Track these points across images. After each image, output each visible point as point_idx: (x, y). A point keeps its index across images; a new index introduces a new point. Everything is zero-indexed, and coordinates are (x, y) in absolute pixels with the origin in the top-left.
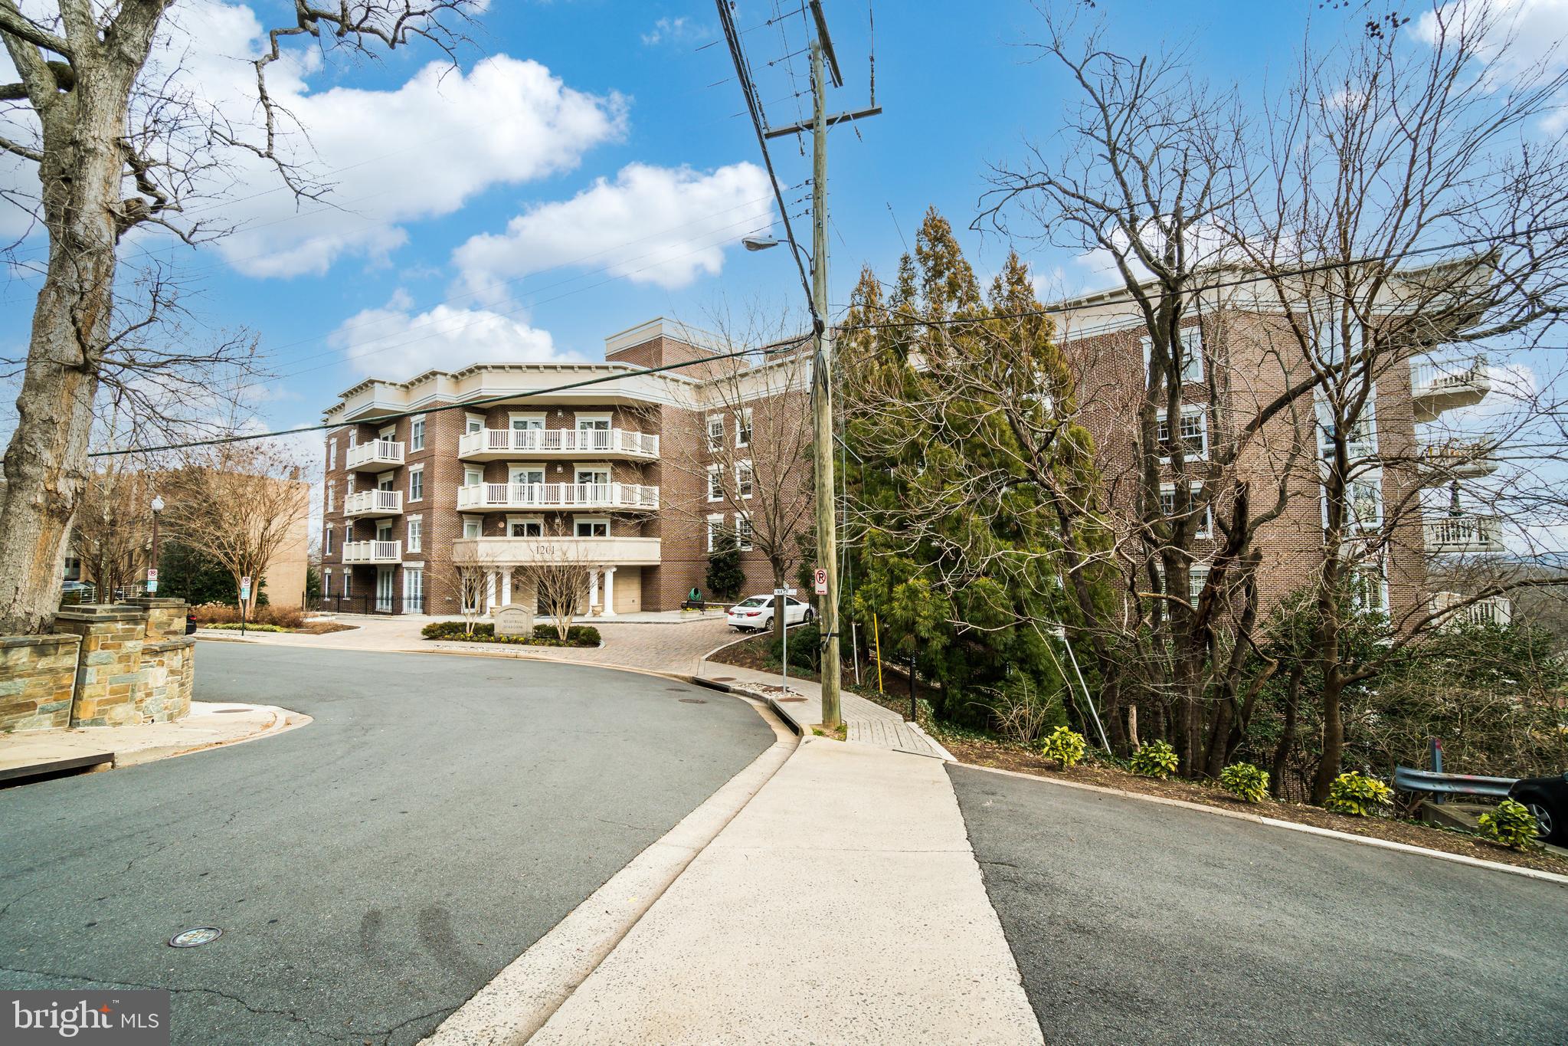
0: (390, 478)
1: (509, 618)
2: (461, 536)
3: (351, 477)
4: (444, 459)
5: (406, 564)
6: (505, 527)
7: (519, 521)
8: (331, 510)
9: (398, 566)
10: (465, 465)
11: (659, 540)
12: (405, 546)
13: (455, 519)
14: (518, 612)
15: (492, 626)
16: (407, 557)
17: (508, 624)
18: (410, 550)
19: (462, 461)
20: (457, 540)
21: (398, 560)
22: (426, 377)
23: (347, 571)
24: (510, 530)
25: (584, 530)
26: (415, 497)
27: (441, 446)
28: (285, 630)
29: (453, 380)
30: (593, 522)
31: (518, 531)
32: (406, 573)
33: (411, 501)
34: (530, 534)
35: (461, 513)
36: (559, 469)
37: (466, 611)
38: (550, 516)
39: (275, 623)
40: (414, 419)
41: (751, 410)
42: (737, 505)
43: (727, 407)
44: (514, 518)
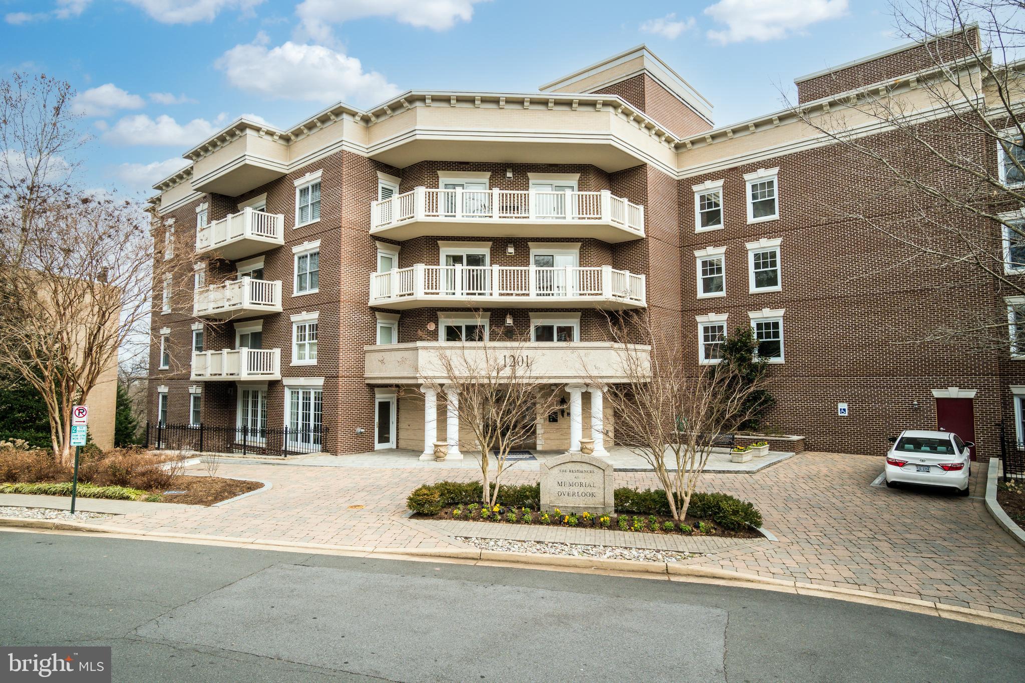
0: (259, 265)
1: (569, 477)
2: (374, 342)
3: (201, 266)
4: (354, 233)
5: (287, 381)
6: (437, 330)
7: (453, 322)
8: (166, 309)
9: (273, 385)
10: (378, 244)
11: (649, 348)
12: (286, 356)
13: (367, 318)
14: (586, 467)
15: (535, 493)
16: (289, 371)
17: (566, 489)
18: (295, 362)
19: (375, 238)
20: (366, 348)
21: (277, 375)
22: (324, 119)
23: (194, 390)
24: (442, 333)
25: (545, 334)
26: (301, 288)
27: (348, 214)
28: (145, 495)
29: (362, 124)
30: (557, 323)
31: (453, 334)
32: (287, 393)
33: (296, 293)
34: (470, 338)
35: (374, 309)
36: (511, 250)
37: (378, 446)
38: (497, 313)
39: (124, 483)
40: (299, 183)
41: (776, 170)
42: (751, 301)
43: (731, 169)
44: (447, 317)
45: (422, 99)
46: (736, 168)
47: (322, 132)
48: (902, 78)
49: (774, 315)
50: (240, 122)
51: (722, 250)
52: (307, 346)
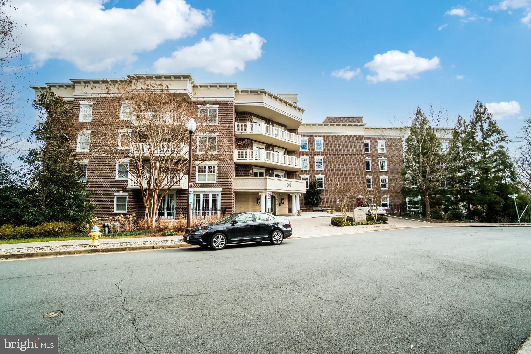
6: (252, 173)
12: (193, 179)
14: (361, 211)
18: (198, 182)
30: (280, 174)
33: (198, 152)
36: (271, 148)
38: (267, 169)
40: (200, 107)
41: (322, 138)
42: (316, 172)
43: (311, 135)
44: (255, 169)
45: (265, 93)
46: (312, 135)
47: (218, 90)
48: (351, 124)
49: (322, 176)
50: (189, 75)
51: (308, 157)
52: (207, 175)
